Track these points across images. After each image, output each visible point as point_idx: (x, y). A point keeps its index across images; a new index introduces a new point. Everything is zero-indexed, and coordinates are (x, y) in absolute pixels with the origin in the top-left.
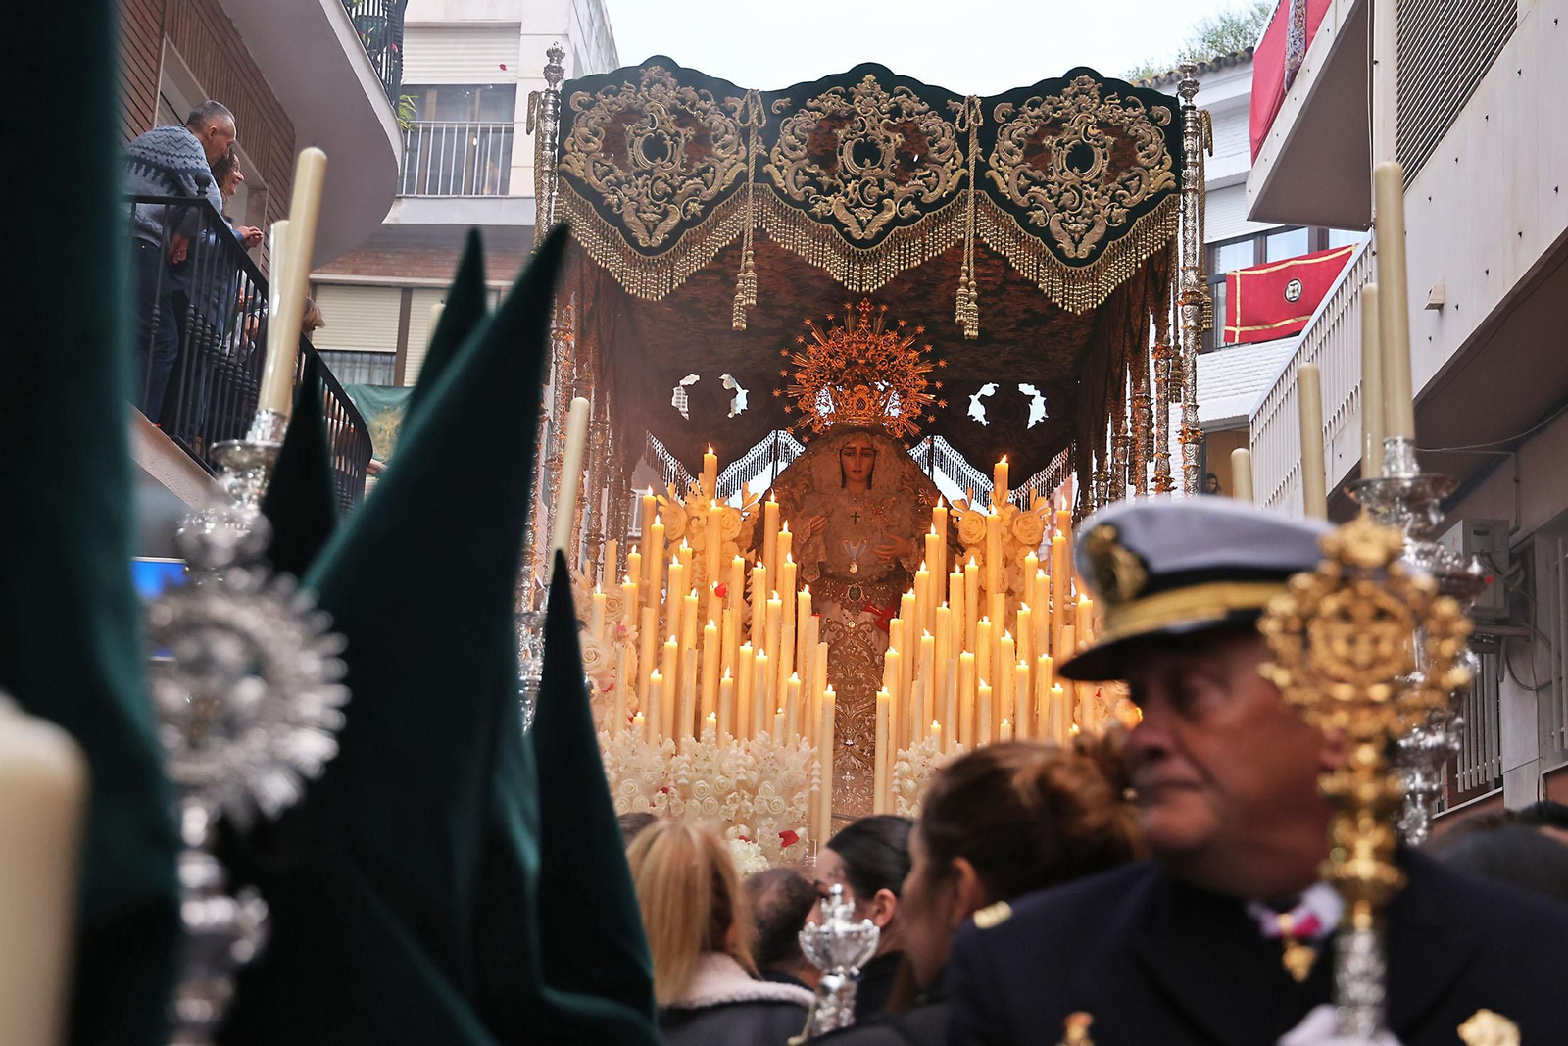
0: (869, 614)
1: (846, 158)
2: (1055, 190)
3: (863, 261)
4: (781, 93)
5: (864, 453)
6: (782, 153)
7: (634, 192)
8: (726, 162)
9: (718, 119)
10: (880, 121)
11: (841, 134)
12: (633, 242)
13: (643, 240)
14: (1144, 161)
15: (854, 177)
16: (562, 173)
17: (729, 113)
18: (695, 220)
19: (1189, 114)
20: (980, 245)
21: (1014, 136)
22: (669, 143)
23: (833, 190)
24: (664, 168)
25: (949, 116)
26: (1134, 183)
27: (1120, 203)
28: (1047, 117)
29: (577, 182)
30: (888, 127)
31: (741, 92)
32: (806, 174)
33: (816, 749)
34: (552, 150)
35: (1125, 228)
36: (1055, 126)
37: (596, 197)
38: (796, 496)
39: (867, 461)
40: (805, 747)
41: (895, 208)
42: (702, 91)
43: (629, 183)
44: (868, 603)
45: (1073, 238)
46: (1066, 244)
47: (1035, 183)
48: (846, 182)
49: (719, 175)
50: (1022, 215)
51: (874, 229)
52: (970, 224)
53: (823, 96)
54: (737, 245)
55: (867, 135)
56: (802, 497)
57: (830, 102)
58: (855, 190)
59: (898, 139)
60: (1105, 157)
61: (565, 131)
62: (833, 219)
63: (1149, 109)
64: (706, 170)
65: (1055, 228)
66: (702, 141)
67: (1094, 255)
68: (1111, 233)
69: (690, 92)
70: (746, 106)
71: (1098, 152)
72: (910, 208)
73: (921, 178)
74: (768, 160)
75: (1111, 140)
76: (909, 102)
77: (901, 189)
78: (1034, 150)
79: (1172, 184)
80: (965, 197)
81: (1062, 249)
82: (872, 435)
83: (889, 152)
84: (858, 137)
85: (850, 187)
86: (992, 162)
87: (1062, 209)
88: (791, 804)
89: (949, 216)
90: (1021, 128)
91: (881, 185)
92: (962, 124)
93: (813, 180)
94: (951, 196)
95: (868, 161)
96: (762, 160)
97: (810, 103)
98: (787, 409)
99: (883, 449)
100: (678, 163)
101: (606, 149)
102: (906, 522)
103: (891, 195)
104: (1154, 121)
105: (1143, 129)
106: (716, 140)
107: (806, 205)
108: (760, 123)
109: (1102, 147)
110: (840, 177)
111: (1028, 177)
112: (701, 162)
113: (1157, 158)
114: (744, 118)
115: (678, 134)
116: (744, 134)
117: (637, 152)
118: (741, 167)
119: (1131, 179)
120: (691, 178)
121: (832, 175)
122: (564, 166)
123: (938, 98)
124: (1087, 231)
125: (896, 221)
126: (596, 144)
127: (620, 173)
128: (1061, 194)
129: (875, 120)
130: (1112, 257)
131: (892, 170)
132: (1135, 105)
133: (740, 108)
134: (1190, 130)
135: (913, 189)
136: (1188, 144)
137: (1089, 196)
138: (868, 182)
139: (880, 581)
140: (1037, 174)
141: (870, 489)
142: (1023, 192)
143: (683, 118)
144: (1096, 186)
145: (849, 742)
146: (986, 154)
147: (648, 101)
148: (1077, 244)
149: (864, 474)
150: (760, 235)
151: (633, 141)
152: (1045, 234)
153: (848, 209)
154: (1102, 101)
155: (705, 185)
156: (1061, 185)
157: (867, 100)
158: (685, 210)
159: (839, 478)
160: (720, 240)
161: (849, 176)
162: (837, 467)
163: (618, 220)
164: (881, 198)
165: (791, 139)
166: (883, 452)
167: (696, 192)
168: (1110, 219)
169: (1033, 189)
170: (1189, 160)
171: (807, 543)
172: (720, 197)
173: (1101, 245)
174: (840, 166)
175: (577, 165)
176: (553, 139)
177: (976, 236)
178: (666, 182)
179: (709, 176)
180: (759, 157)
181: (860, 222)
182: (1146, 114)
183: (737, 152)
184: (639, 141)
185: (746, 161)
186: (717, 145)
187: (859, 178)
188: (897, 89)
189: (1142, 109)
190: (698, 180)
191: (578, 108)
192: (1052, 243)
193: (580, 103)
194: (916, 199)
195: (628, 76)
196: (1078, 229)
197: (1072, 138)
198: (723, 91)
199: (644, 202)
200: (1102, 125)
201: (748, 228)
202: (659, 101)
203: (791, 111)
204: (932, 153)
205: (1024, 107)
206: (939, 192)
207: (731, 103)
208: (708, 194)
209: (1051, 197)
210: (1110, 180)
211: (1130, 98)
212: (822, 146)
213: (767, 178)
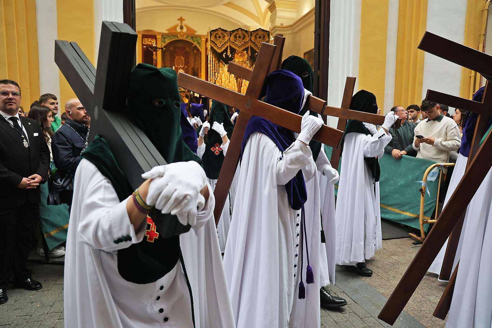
3: (240, 48)
4: (231, 31)
9: (225, 34)
11: (237, 35)
13: (219, 47)
17: (226, 33)
19: (270, 33)
20: (251, 47)
22: (221, 37)
23: (236, 41)
24: (221, 39)
25: (247, 33)
26: (265, 40)
29: (212, 41)
30: (242, 34)
31: (227, 31)
36: (257, 34)
37: (214, 42)
43: (217, 41)
48: (238, 40)
50: (254, 43)
52: (250, 44)
53: (235, 31)
54: (228, 47)
62: (236, 44)
66: (224, 37)
69: (223, 31)
71: (261, 37)
72: (244, 43)
73: (245, 40)
75: (263, 35)
76: (244, 32)
78: (256, 37)
80: (249, 41)
83: (242, 37)
84: (239, 36)
86: (252, 38)
87: (258, 43)
89: (247, 44)
90: (254, 34)
92: (249, 34)
93: (235, 40)
95: (240, 38)
96: (230, 38)
104: (267, 34)
107: (234, 43)
108: (229, 34)
113: (267, 37)
116: (228, 36)
117: (218, 38)
118: (228, 39)
120: (223, 40)
121: (236, 39)
123: (246, 31)
125: (243, 44)
126: (214, 37)
129: (240, 34)
131: (242, 39)
138: (240, 40)
140: (256, 39)
143: (222, 34)
144: (261, 40)
150: (230, 46)
152: (256, 45)
153: (238, 43)
154: (262, 32)
157: (240, 32)
158: (223, 43)
160: (226, 47)
163: (216, 45)
164: (241, 42)
165: (233, 36)
169: (255, 41)
170: (270, 38)
172: (226, 42)
175: (212, 39)
176: (210, 36)
178: (221, 41)
179: (225, 40)
184: (218, 36)
188: (242, 30)
189: (266, 32)
193: (212, 33)
194: (244, 42)
195: (217, 30)
196: (260, 45)
197: (259, 35)
198: (226, 31)
199: (219, 43)
200: (262, 34)
201: (229, 45)
202: (220, 32)
203: (232, 33)
204: (246, 37)
205: (255, 32)
206: (247, 41)
207: (227, 32)
208: (225, 42)
209: (257, 41)
210: (263, 39)
211: (264, 31)
212: (235, 36)
213: (230, 40)
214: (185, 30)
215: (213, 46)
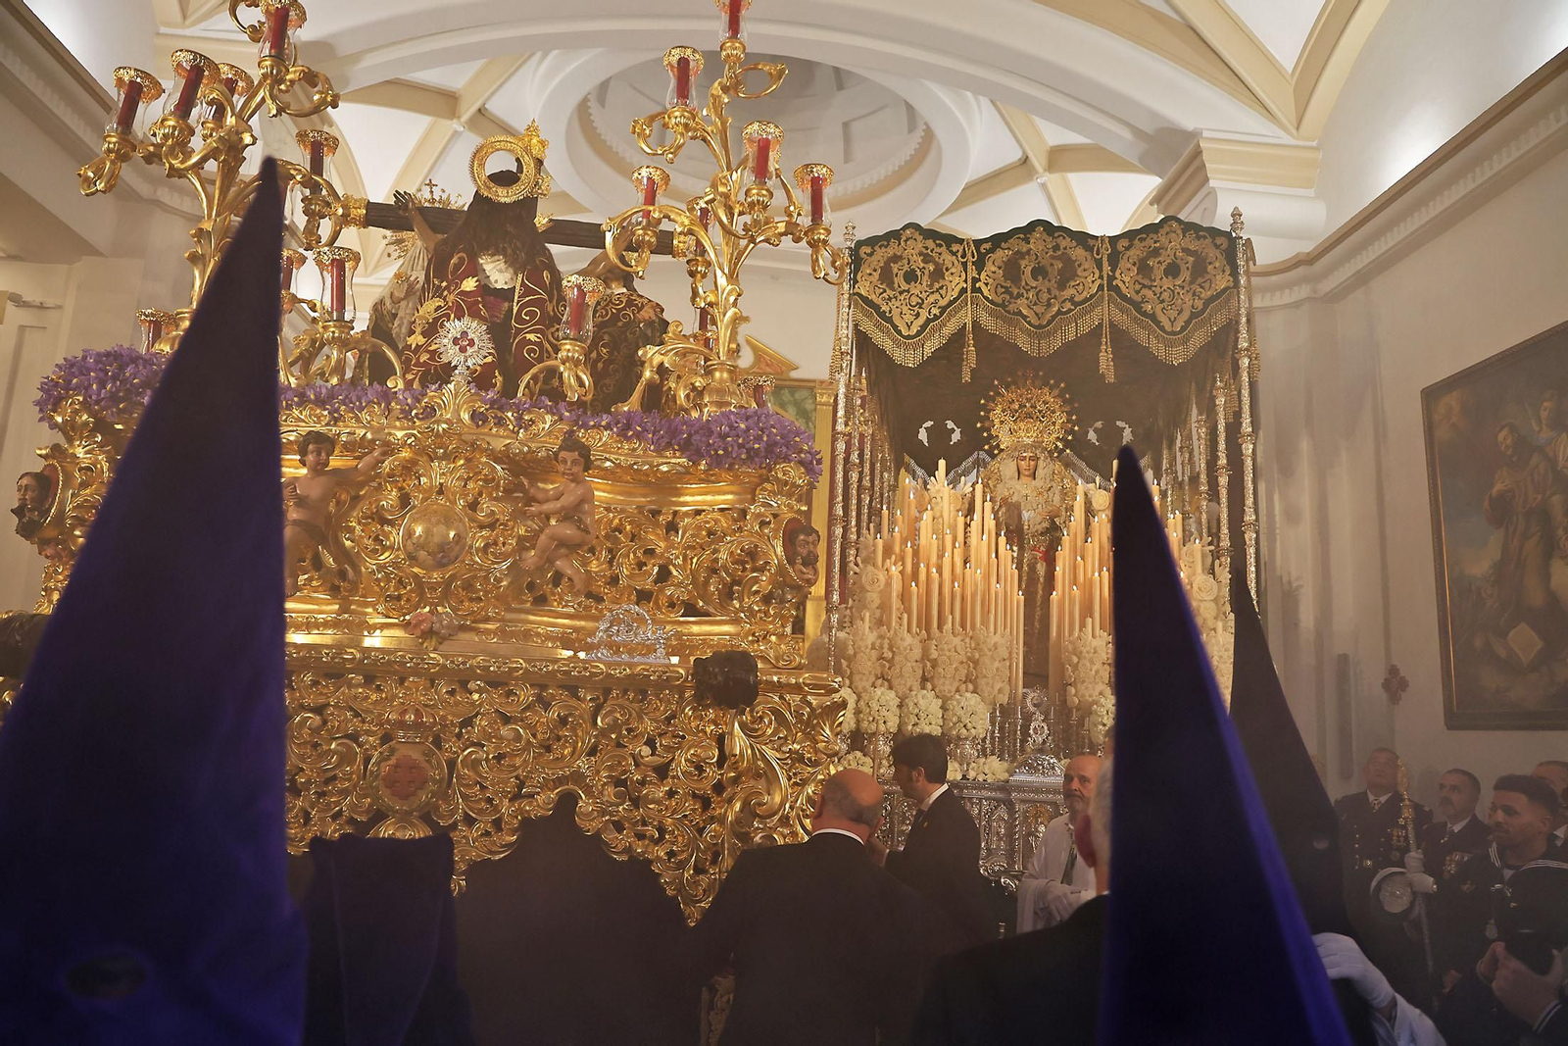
0: (1036, 551)
1: (1027, 277)
2: (1158, 290)
3: (1040, 337)
4: (985, 240)
5: (1032, 459)
6: (987, 276)
7: (898, 303)
8: (953, 283)
9: (948, 258)
10: (1047, 253)
11: (1023, 263)
12: (899, 333)
13: (904, 332)
14: (1213, 271)
17: (954, 254)
18: (936, 318)
19: (1239, 242)
20: (1112, 324)
21: (1131, 259)
22: (919, 273)
23: (1020, 295)
24: (918, 289)
25: (1089, 249)
26: (1207, 285)
27: (1199, 296)
28: (1150, 247)
29: (865, 300)
30: (1052, 257)
31: (961, 241)
32: (1002, 287)
34: (850, 281)
35: (1203, 311)
36: (1155, 252)
37: (876, 308)
39: (1032, 463)
41: (1058, 306)
42: (938, 242)
44: (1035, 545)
45: (1170, 319)
46: (1166, 323)
47: (1144, 286)
48: (1027, 291)
49: (950, 290)
50: (1137, 306)
51: (1048, 316)
52: (1104, 313)
53: (1011, 241)
54: (962, 332)
55: (1039, 262)
56: (995, 486)
57: (1016, 244)
58: (1033, 295)
59: (1058, 264)
60: (1188, 268)
61: (856, 271)
62: (1020, 313)
63: (1214, 239)
64: (941, 287)
65: (1158, 312)
66: (938, 274)
67: (1183, 329)
68: (1193, 316)
69: (930, 243)
70: (964, 249)
71: (1183, 267)
72: (1068, 305)
73: (1073, 287)
74: (979, 280)
75: (1191, 258)
76: (1065, 242)
77: (1061, 293)
78: (1144, 268)
80: (1102, 296)
81: (1164, 326)
82: (1036, 448)
83: (1053, 271)
84: (1034, 264)
85: (1030, 294)
86: (1117, 275)
87: (1162, 301)
89: (1093, 307)
90: (1135, 253)
91: (1049, 292)
92: (1098, 253)
93: (1007, 291)
94: (1093, 296)
95: (1040, 278)
96: (975, 280)
97: (1003, 246)
98: (985, 434)
99: (1043, 456)
100: (925, 285)
101: (882, 279)
102: (1057, 498)
103: (1055, 298)
104: (1217, 247)
106: (947, 270)
107: (1003, 305)
108: (973, 259)
109: (1186, 264)
110: (1024, 288)
111: (1140, 284)
112: (939, 284)
113: (1221, 269)
114: (964, 255)
115: (924, 268)
116: (964, 265)
117: (900, 280)
118: (963, 285)
119: (1205, 282)
120: (932, 293)
121: (1019, 288)
122: (857, 290)
123: (1083, 238)
124: (1179, 314)
125: (1059, 312)
126: (876, 275)
127: (889, 292)
128: (1161, 293)
129: (1044, 253)
130: (1195, 330)
131: (1056, 283)
132: (1205, 237)
133: (961, 250)
134: (1240, 251)
135: (1069, 294)
136: (1240, 260)
137: (1179, 294)
138: (1041, 290)
139: (1042, 534)
140: (1146, 282)
141: (1035, 479)
142: (1138, 292)
143: (927, 259)
144: (1183, 288)
146: (1113, 271)
147: (905, 250)
148: (1173, 322)
149: (1032, 471)
150: (976, 324)
151: (897, 274)
152: (1153, 317)
153: (1029, 307)
154: (1184, 236)
155: (941, 296)
156: (1161, 288)
157: (1037, 243)
158: (930, 313)
159: (1017, 474)
160: (950, 329)
162: (1015, 468)
163: (890, 320)
164: (1050, 299)
165: (993, 269)
166: (1042, 458)
167: (936, 302)
168: (1193, 306)
169: (1144, 290)
170: (1241, 269)
172: (951, 303)
173: (1188, 323)
174: (1023, 283)
175: (865, 290)
177: (1110, 320)
178: (917, 296)
179: (943, 292)
180: (973, 278)
181: (1037, 314)
182: (1212, 242)
183: (960, 277)
184: (901, 273)
185: (966, 281)
186: (947, 273)
187: (1036, 288)
188: (1056, 235)
189: (1210, 240)
190: (937, 295)
191: (864, 256)
192: (1158, 323)
193: (865, 253)
195: (894, 235)
196: (1173, 314)
197: (1166, 259)
198: (950, 240)
199: (905, 309)
200: (1185, 250)
201: (968, 321)
202: (913, 250)
203: (992, 251)
204: (1079, 272)
205: (1136, 242)
206: (1085, 294)
207: (955, 247)
208: (943, 303)
209: (1155, 295)
210: (1191, 283)
211: (1201, 233)
212: (1012, 270)
213: (979, 290)
214: (746, 360)
215: (867, 326)
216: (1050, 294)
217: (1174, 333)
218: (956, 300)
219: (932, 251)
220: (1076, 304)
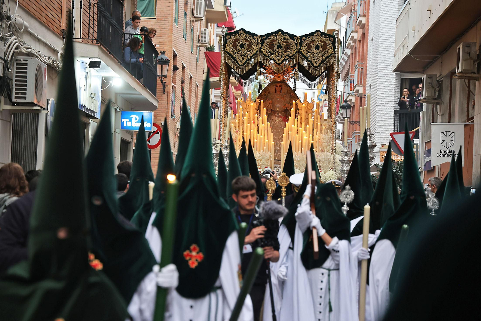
0: (281, 118)
1: (276, 48)
2: (312, 53)
4: (264, 35)
5: (280, 86)
6: (264, 47)
7: (238, 55)
8: (254, 49)
9: (253, 41)
10: (282, 41)
11: (275, 43)
12: (238, 64)
13: (240, 63)
14: (328, 48)
15: (277, 51)
16: (226, 51)
17: (255, 39)
18: (249, 60)
19: (337, 39)
21: (306, 43)
22: (244, 45)
23: (273, 54)
24: (244, 50)
25: (294, 40)
26: (326, 52)
27: (324, 56)
28: (311, 40)
29: (229, 54)
30: (283, 42)
31: (257, 35)
32: (268, 51)
33: (271, 153)
34: (223, 46)
35: (325, 61)
36: (313, 41)
37: (232, 56)
38: (266, 95)
39: (280, 88)
40: (269, 153)
41: (284, 57)
42: (250, 35)
43: (237, 53)
44: (281, 116)
45: (316, 63)
46: (314, 64)
47: (309, 52)
48: (276, 52)
49: (253, 51)
50: (307, 58)
51: (281, 61)
52: (297, 60)
53: (271, 36)
55: (279, 43)
57: (273, 37)
58: (277, 54)
59: (285, 44)
60: (322, 47)
61: (225, 43)
63: (329, 38)
64: (251, 50)
65: (313, 61)
66: (250, 45)
67: (319, 66)
68: (322, 62)
69: (248, 35)
70: (258, 38)
72: (287, 57)
73: (289, 51)
74: (262, 48)
75: (323, 44)
76: (287, 37)
77: (285, 53)
78: (309, 46)
79: (333, 52)
80: (297, 55)
81: (314, 65)
82: (281, 83)
83: (283, 46)
85: (276, 53)
87: (314, 57)
88: (267, 163)
89: (294, 58)
90: (307, 42)
91: (282, 53)
92: (296, 41)
93: (270, 52)
94: (294, 55)
95: (280, 48)
96: (261, 48)
97: (269, 38)
99: (283, 86)
100: (246, 49)
101: (233, 47)
102: (288, 100)
103: (284, 55)
104: (330, 41)
105: (328, 42)
106: (253, 44)
107: (268, 57)
108: (260, 42)
109: (321, 45)
110: (275, 51)
111: (308, 51)
112: (250, 49)
113: (331, 47)
114: (258, 40)
115: (246, 43)
116: (258, 43)
117: (238, 47)
118: (257, 49)
119: (326, 51)
121: (273, 50)
122: (225, 50)
123: (292, 36)
124: (318, 61)
125: (285, 60)
126: (231, 46)
127: (236, 51)
128: (314, 54)
129: (281, 40)
130: (323, 66)
131: (284, 50)
132: (327, 37)
134: (337, 42)
135: (288, 54)
136: (336, 45)
137: (318, 55)
138: (279, 52)
139: (283, 111)
140: (309, 50)
141: (281, 92)
142: (307, 54)
143: (247, 40)
144: (320, 53)
145: (277, 144)
146: (301, 47)
147: (240, 37)
148: (316, 64)
149: (280, 90)
150: (260, 62)
151: (238, 45)
153: (276, 57)
154: (321, 37)
155: (251, 53)
156: (314, 53)
157: (280, 37)
158: (247, 58)
159: (275, 91)
161: (276, 51)
162: (274, 88)
163: (235, 60)
164: (282, 55)
165: (266, 45)
166: (284, 86)
167: (249, 54)
168: (322, 59)
169: (309, 53)
170: (336, 48)
171: (269, 106)
172: (253, 55)
173: (320, 64)
175: (228, 49)
176: (223, 44)
177: (299, 62)
178: (244, 52)
180: (260, 48)
181: (278, 60)
182: (329, 39)
183: (256, 47)
184: (239, 45)
185: (258, 48)
186: (253, 46)
187: (278, 51)
188: (285, 34)
189: (328, 38)
190: (249, 52)
191: (228, 39)
192: (312, 63)
193: (228, 38)
194: (288, 55)
195: (237, 32)
197: (315, 43)
198: (254, 35)
199: (240, 56)
200: (322, 42)
201: (258, 61)
202: (243, 37)
203: (265, 39)
204: (291, 47)
205: (307, 38)
206: (292, 54)
207: (255, 37)
208: (251, 55)
209: (312, 55)
210: (322, 52)
211: (326, 36)
212: (271, 46)
213: (262, 52)
215: (229, 62)
216: (282, 54)
217: (316, 67)
218: (255, 54)
219: (248, 38)
220: (289, 57)
